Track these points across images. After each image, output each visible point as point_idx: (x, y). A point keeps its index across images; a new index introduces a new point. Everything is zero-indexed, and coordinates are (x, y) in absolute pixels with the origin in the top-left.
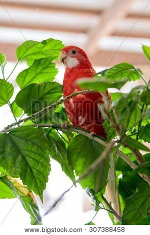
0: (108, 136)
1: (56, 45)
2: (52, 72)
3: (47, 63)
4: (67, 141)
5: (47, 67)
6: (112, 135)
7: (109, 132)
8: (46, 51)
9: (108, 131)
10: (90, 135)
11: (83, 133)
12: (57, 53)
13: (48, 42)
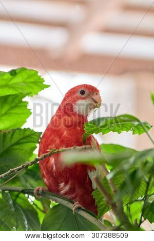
0: (99, 209)
1: (29, 77)
2: (22, 114)
3: (16, 101)
4: (40, 209)
5: (16, 106)
6: (105, 208)
7: (101, 203)
8: (16, 84)
9: (99, 202)
10: (73, 207)
11: (65, 203)
12: (31, 87)
13: (19, 72)
